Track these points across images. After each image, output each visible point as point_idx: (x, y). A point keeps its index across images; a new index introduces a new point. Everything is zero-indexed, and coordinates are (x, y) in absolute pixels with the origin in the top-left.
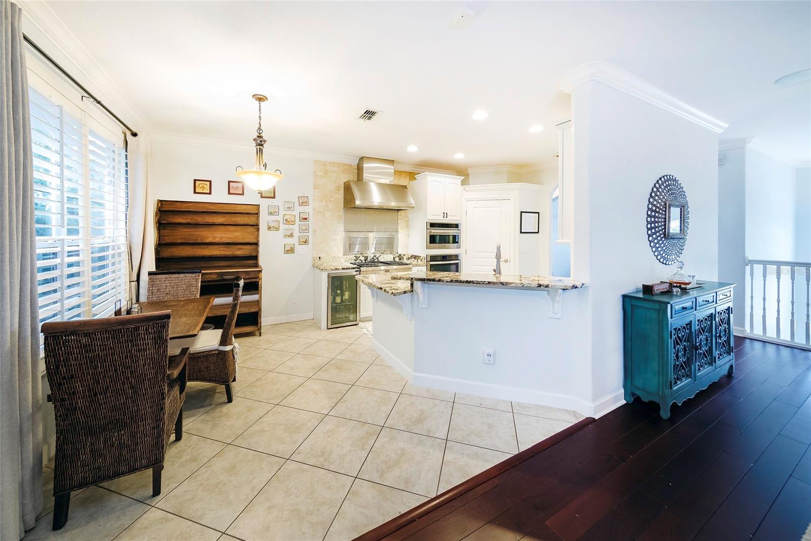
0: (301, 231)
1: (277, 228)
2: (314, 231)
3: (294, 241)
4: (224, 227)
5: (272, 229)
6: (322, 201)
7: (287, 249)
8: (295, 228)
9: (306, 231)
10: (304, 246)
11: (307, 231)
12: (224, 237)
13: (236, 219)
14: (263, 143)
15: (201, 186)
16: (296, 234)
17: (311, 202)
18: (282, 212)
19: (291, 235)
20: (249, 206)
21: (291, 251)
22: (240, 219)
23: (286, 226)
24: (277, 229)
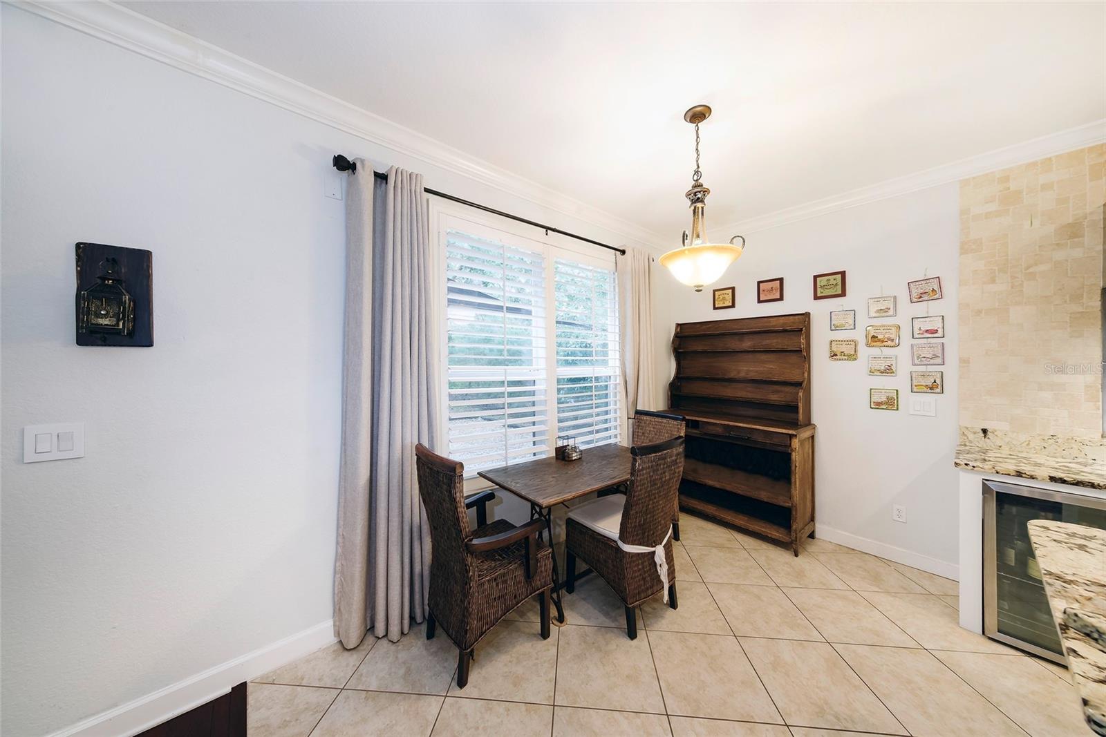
0: (917, 359)
1: (849, 355)
2: (964, 362)
3: (899, 382)
4: (750, 356)
5: (838, 357)
6: (993, 281)
7: (876, 399)
8: (902, 356)
9: (932, 362)
10: (930, 398)
11: (939, 361)
12: (752, 371)
13: (768, 342)
14: (699, 195)
15: (721, 297)
16: (904, 367)
17: (949, 288)
18: (863, 322)
19: (888, 371)
20: (791, 317)
21: (890, 403)
22: (775, 341)
23: (875, 351)
24: (852, 357)
